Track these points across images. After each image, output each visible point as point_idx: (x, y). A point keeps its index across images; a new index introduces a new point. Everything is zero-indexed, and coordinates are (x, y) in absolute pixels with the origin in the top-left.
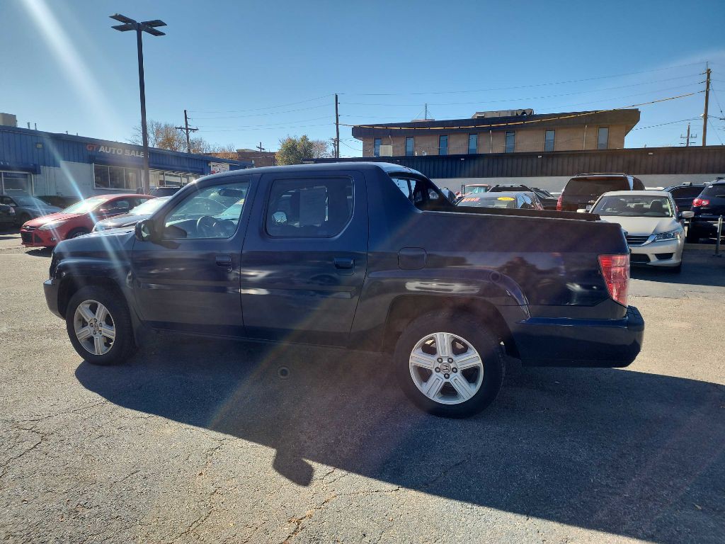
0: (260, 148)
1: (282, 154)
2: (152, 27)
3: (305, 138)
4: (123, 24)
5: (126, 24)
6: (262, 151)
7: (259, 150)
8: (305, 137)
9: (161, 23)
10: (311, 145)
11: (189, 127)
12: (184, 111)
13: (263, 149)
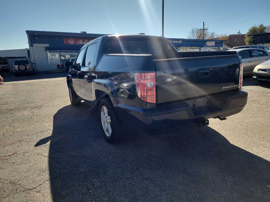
3: (261, 26)
7: (238, 34)
8: (262, 25)
10: (265, 28)
11: (205, 28)
12: (204, 22)
13: (240, 33)
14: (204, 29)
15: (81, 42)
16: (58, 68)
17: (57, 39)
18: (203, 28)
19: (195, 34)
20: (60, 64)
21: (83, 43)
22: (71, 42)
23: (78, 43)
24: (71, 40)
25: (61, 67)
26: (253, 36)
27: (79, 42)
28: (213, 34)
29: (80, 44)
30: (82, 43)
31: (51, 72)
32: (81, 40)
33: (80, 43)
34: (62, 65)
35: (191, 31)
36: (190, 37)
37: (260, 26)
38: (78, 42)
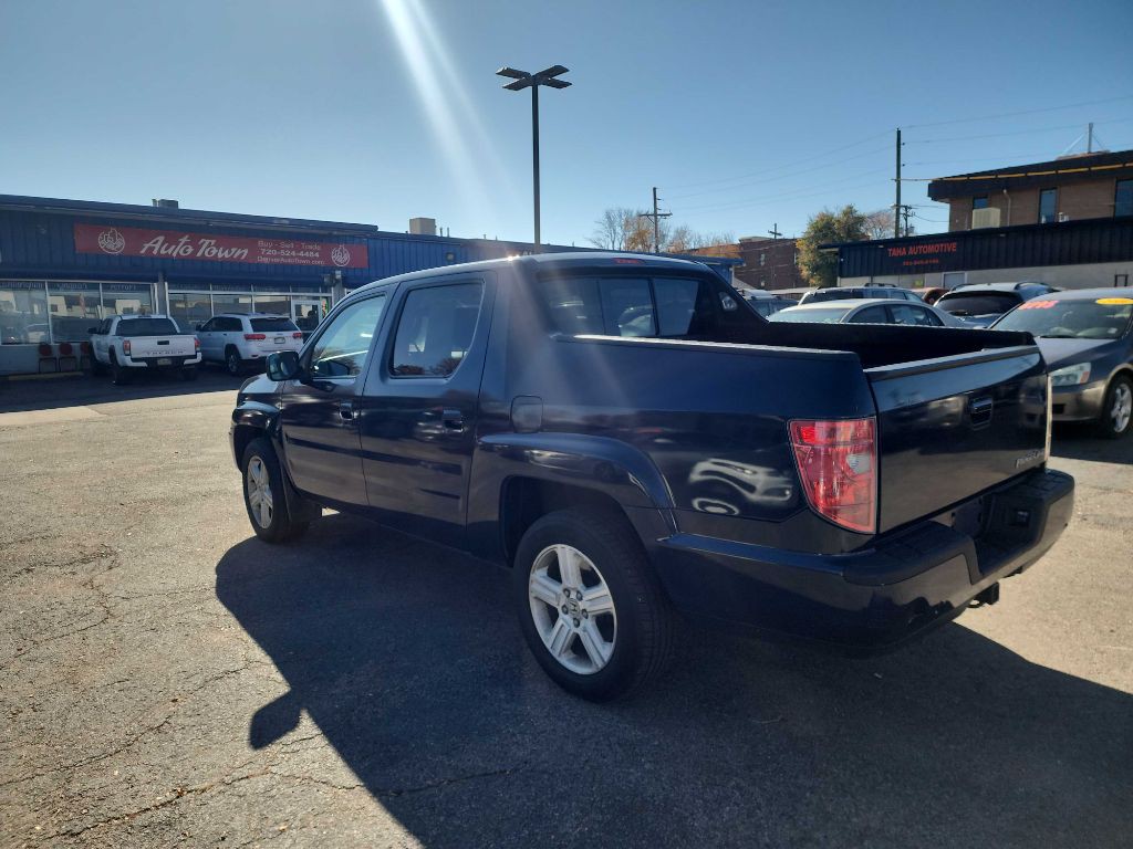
0: (775, 234)
1: (809, 239)
2: (552, 77)
3: (849, 211)
4: (516, 80)
5: (520, 80)
6: (778, 237)
7: (773, 236)
8: (851, 208)
9: (560, 70)
10: (860, 220)
11: (659, 212)
12: (655, 189)
13: (780, 234)
14: (655, 215)
15: (157, 246)
16: (41, 360)
17: (44, 232)
18: (652, 211)
19: (618, 230)
20: (52, 344)
21: (170, 251)
22: (112, 244)
23: (143, 251)
24: (113, 235)
25: (57, 353)
26: (836, 250)
27: (150, 244)
28: (681, 233)
29: (155, 252)
30: (163, 252)
31: (11, 378)
32: (161, 239)
33: (152, 249)
34: (65, 348)
35: (602, 217)
36: (599, 239)
37: (845, 213)
38: (147, 246)
